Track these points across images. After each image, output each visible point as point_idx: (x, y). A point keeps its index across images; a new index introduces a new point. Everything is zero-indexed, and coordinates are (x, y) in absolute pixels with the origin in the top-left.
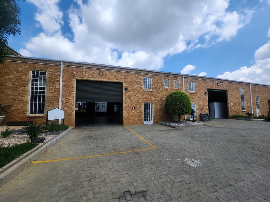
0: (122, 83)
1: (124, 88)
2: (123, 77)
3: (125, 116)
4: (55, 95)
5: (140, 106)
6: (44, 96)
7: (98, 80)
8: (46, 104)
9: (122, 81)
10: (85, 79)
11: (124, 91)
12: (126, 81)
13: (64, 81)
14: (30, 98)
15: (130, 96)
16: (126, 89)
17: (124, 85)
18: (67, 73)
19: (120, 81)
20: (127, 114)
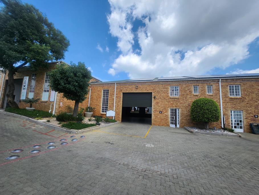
0: (151, 93)
1: (153, 96)
2: (152, 88)
3: (153, 118)
4: (112, 102)
5: (167, 111)
6: (107, 103)
7: (135, 92)
8: (108, 108)
9: (152, 91)
10: (127, 92)
11: (153, 99)
12: (154, 91)
13: (116, 94)
14: (102, 104)
15: (157, 103)
16: (155, 98)
17: (153, 94)
18: (118, 89)
19: (150, 91)
20: (155, 117)
